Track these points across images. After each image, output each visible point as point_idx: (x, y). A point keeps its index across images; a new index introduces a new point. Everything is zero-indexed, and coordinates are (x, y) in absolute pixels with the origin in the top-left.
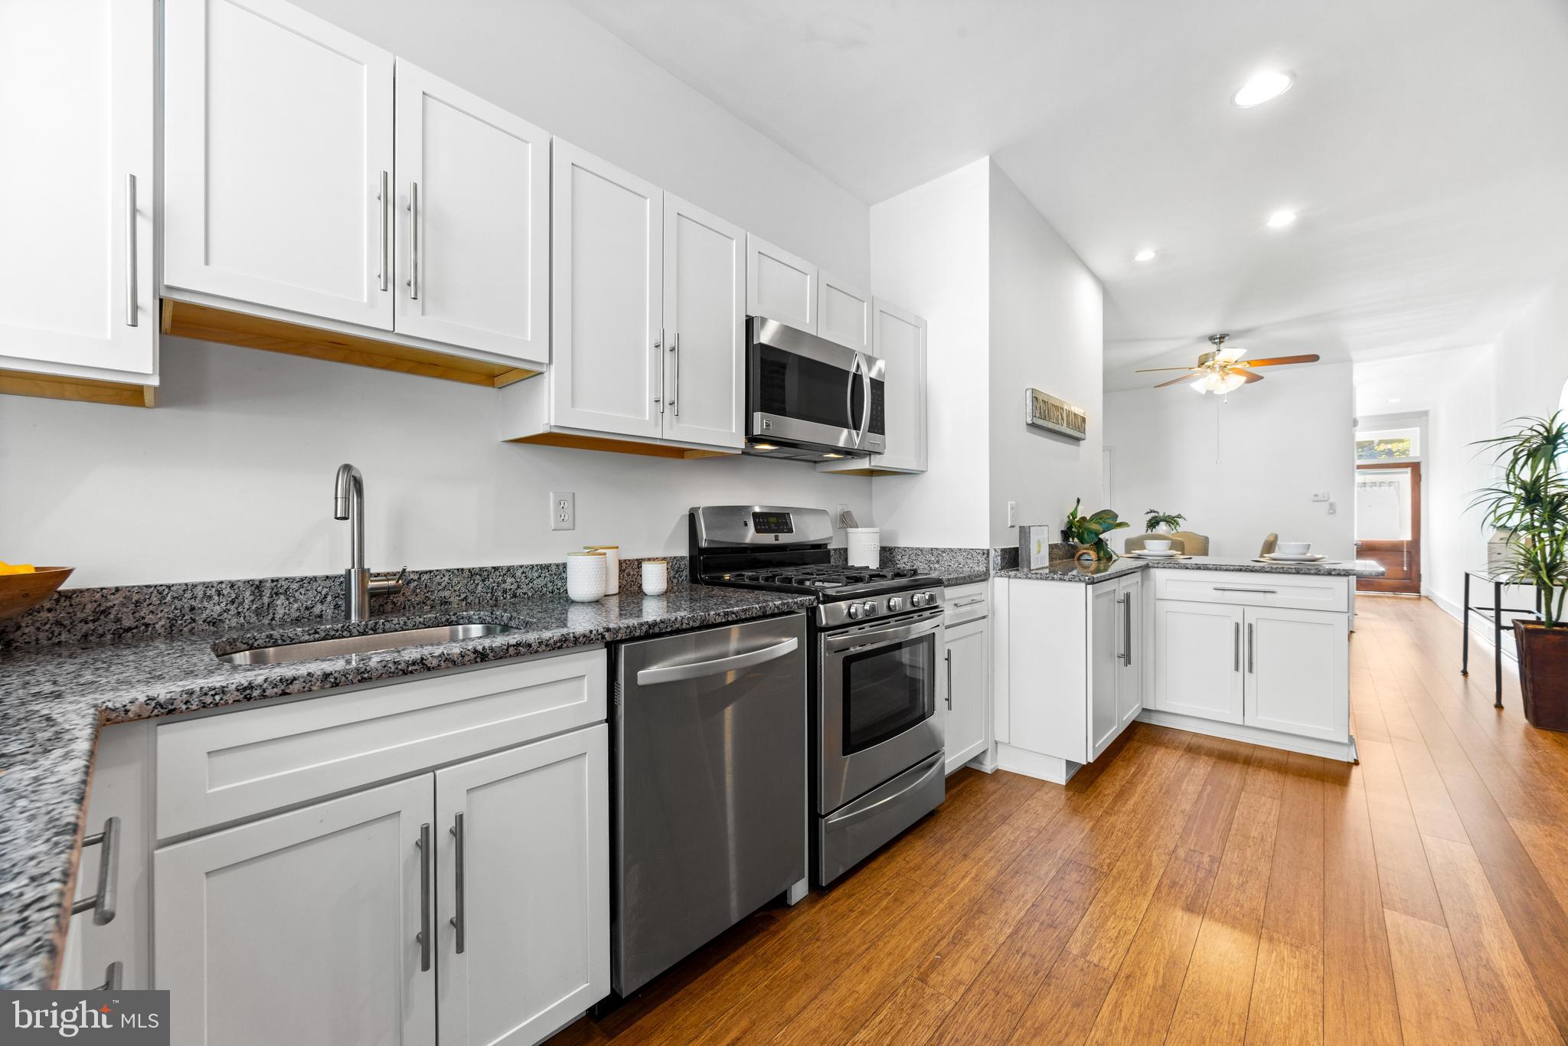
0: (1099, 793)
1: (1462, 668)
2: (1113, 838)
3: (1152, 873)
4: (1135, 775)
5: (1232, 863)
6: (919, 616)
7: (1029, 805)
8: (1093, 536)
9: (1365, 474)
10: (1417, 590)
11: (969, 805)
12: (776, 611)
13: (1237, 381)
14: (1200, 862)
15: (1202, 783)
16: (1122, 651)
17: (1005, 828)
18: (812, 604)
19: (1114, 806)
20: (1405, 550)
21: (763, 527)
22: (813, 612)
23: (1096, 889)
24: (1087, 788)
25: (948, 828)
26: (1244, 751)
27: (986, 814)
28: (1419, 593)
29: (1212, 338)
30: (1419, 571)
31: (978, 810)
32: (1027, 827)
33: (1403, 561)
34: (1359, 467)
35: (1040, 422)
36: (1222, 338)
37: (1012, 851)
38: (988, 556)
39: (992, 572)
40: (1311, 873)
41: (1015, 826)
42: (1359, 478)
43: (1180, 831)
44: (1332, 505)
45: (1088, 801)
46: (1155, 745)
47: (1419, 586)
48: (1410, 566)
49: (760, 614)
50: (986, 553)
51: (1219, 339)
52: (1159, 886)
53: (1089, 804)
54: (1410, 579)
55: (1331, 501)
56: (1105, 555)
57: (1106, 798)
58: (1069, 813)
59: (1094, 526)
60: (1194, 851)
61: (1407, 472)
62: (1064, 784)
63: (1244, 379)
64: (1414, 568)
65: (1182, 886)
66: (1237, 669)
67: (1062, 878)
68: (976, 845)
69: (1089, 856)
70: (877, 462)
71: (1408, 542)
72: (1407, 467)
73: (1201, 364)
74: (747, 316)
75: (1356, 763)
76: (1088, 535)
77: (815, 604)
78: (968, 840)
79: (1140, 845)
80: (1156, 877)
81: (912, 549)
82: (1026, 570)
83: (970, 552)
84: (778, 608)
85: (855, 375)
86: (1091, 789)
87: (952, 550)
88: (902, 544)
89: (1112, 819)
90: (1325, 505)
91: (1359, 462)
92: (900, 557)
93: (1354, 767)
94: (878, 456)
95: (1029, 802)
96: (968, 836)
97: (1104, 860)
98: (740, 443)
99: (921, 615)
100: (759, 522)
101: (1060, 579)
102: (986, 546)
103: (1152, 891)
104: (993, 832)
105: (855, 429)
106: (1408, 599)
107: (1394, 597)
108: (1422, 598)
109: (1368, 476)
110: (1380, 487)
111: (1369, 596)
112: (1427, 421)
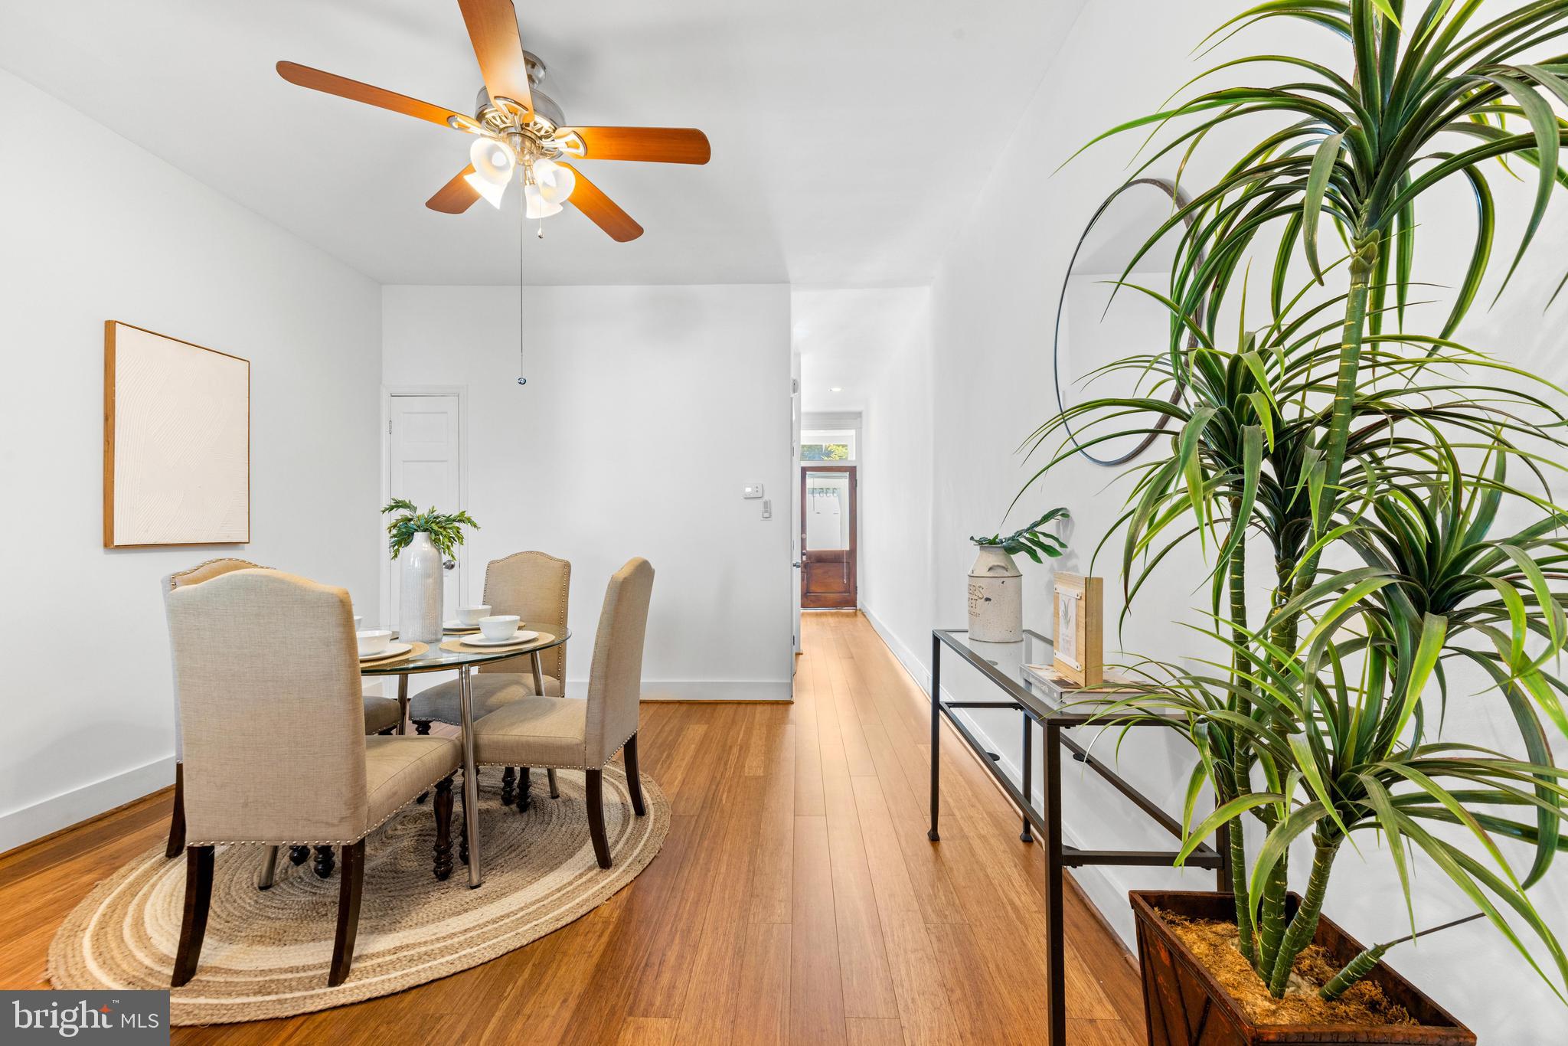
9: (816, 477)
10: (854, 604)
20: (845, 562)
28: (855, 607)
30: (856, 583)
33: (844, 573)
44: (766, 505)
47: (856, 600)
48: (849, 578)
54: (849, 592)
55: (766, 498)
61: (846, 477)
64: (852, 580)
71: (846, 551)
72: (846, 471)
90: (759, 505)
106: (848, 615)
107: (836, 613)
108: (859, 613)
109: (816, 479)
110: (826, 493)
111: (817, 615)
112: (861, 422)
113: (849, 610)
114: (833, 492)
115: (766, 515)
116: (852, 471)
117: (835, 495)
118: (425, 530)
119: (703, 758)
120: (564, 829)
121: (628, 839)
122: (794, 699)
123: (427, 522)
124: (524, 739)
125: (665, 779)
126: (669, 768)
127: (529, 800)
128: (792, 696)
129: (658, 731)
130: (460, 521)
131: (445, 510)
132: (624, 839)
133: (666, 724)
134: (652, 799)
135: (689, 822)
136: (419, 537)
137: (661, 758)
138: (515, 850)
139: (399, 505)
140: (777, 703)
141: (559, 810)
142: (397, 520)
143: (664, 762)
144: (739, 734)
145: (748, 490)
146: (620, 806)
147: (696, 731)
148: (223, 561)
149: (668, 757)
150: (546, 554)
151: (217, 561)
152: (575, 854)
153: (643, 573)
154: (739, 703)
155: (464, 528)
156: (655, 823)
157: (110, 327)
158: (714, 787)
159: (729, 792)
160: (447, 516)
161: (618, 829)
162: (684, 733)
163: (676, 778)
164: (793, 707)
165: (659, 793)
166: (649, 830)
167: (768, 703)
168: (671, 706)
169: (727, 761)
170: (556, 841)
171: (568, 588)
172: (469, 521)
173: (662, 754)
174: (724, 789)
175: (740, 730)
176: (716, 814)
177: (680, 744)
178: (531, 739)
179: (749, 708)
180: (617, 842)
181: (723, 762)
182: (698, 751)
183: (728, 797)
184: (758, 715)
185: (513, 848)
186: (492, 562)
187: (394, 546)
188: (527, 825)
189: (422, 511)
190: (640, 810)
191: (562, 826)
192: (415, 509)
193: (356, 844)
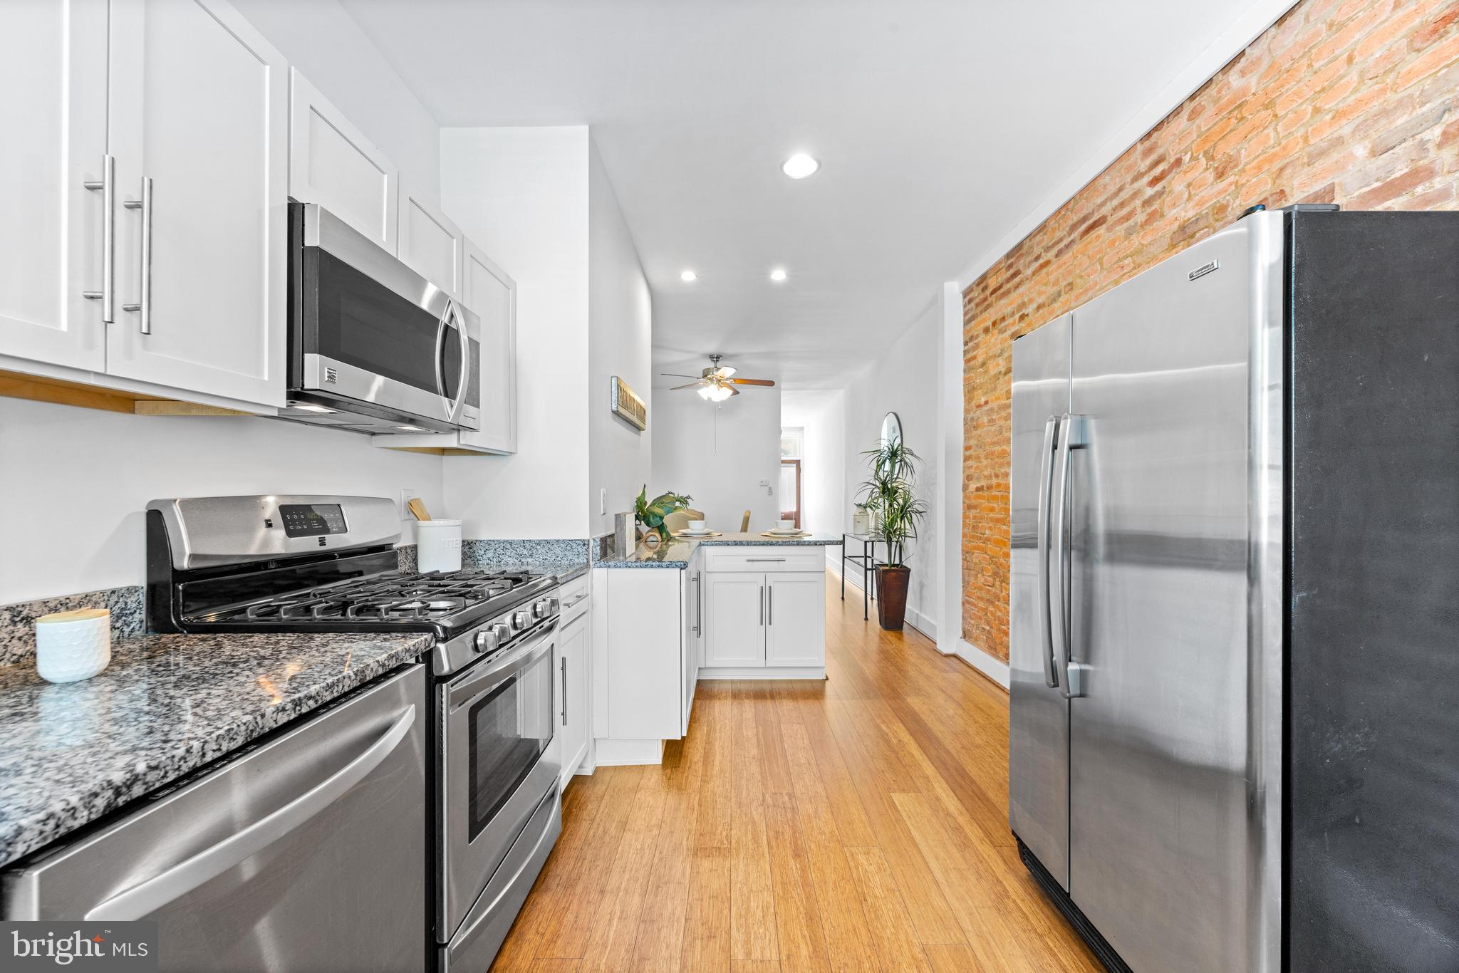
0: (691, 762)
1: (841, 596)
2: (719, 806)
3: (759, 830)
4: (709, 733)
5: (802, 793)
6: (540, 628)
7: (639, 799)
8: (658, 519)
11: (584, 823)
12: (381, 671)
13: (726, 393)
14: (784, 803)
15: (754, 725)
16: (696, 625)
17: (628, 836)
18: (429, 646)
19: (706, 771)
20: (793, 518)
21: (299, 527)
22: (428, 657)
23: (727, 870)
24: (680, 760)
25: (572, 863)
26: (767, 687)
27: (604, 827)
29: (711, 357)
31: (595, 825)
32: (647, 826)
35: (622, 411)
36: (718, 357)
37: (644, 861)
38: (588, 548)
39: (592, 563)
40: (846, 781)
41: (636, 829)
43: (759, 777)
44: (770, 488)
45: (685, 775)
46: (711, 700)
49: (356, 684)
50: (585, 543)
51: (716, 358)
52: (769, 842)
53: (687, 777)
55: (770, 486)
56: (667, 536)
57: (697, 765)
58: (676, 793)
59: (657, 510)
60: (775, 793)
61: (794, 467)
62: (661, 763)
63: (731, 392)
65: (783, 833)
66: (762, 624)
67: (698, 873)
68: (608, 871)
69: (708, 835)
70: (468, 440)
71: (794, 513)
72: (794, 463)
73: (705, 376)
74: (290, 198)
75: (827, 679)
76: (653, 518)
77: (433, 645)
78: (599, 868)
79: (740, 805)
80: (763, 835)
81: (499, 542)
82: (621, 558)
83: (569, 544)
84: (383, 665)
85: (447, 327)
86: (683, 760)
87: (548, 542)
88: (484, 536)
89: (710, 786)
90: (767, 489)
92: (483, 552)
93: (826, 681)
94: (468, 433)
95: (638, 795)
96: (596, 864)
97: (721, 835)
98: (279, 399)
99: (542, 626)
100: (292, 520)
101: (659, 566)
102: (586, 536)
103: (766, 850)
104: (618, 847)
105: (447, 396)
112: (803, 433)
115: (770, 493)
116: (798, 463)
117: (791, 478)
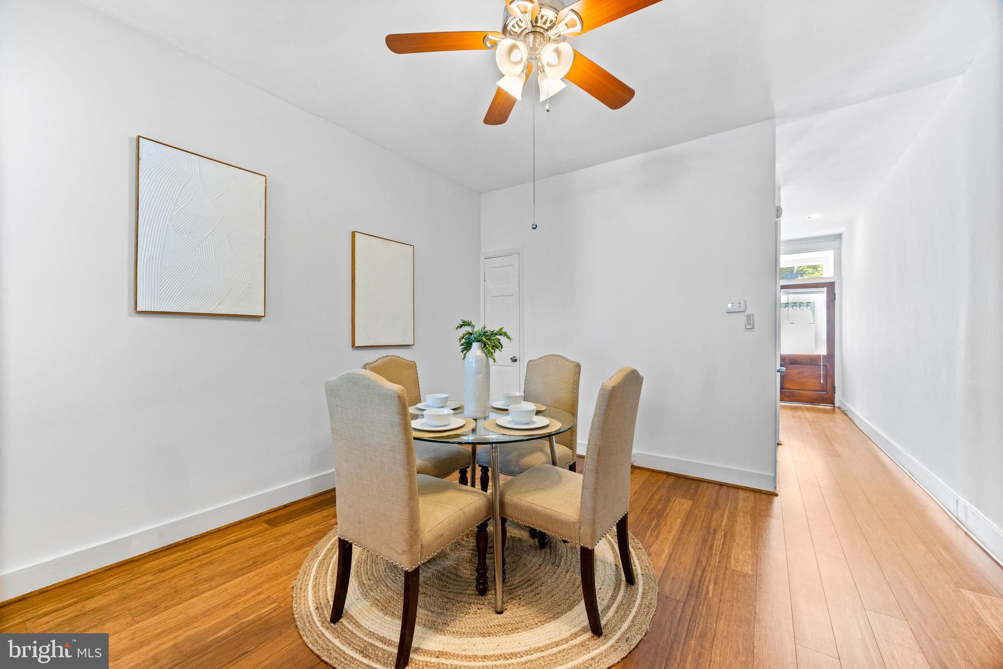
9: (788, 293)
10: (832, 401)
20: (822, 364)
28: (834, 404)
30: (834, 384)
33: (821, 374)
34: (783, 287)
42: (784, 298)
44: (749, 317)
47: (834, 398)
48: (826, 379)
54: (826, 391)
55: (749, 312)
61: (823, 292)
64: (829, 381)
71: (823, 356)
72: (823, 287)
90: (742, 318)
91: (783, 282)
106: (825, 411)
107: (812, 409)
108: (837, 410)
109: (790, 296)
110: (799, 307)
111: (792, 408)
112: (841, 243)
113: (828, 407)
114: (807, 306)
115: (748, 327)
116: (830, 287)
117: (809, 308)
118: (478, 341)
119: (688, 536)
120: (568, 576)
121: (618, 608)
122: (778, 491)
123: (480, 336)
124: (534, 507)
125: (654, 549)
126: (657, 537)
127: (546, 541)
128: (775, 488)
129: (649, 497)
130: (501, 334)
131: (492, 327)
132: (615, 606)
133: (656, 492)
134: (641, 569)
135: (675, 608)
136: (475, 345)
137: (651, 525)
138: (531, 585)
139: (465, 324)
140: (760, 492)
141: (567, 555)
142: (464, 334)
143: (654, 530)
144: (722, 518)
145: (730, 305)
146: (614, 567)
147: (681, 506)
148: (389, 357)
149: (657, 526)
150: (564, 357)
151: (386, 356)
152: (573, 607)
153: (632, 380)
154: (721, 485)
155: (503, 339)
156: (643, 598)
157: (353, 233)
158: (699, 573)
159: (715, 583)
160: (492, 331)
161: (611, 592)
162: (671, 504)
163: (664, 551)
164: (776, 499)
165: (648, 564)
166: (637, 604)
167: (750, 490)
168: (661, 475)
169: (712, 546)
170: (561, 586)
171: (579, 383)
172: (505, 334)
173: (651, 521)
174: (710, 578)
175: (724, 513)
176: (703, 608)
177: (667, 515)
178: (539, 508)
179: (732, 491)
180: (608, 607)
181: (708, 547)
182: (684, 526)
183: (714, 590)
184: (741, 501)
185: (529, 583)
186: (530, 361)
187: (463, 351)
188: (543, 562)
189: (478, 328)
190: (631, 580)
191: (567, 572)
192: (473, 327)
193: (411, 572)
